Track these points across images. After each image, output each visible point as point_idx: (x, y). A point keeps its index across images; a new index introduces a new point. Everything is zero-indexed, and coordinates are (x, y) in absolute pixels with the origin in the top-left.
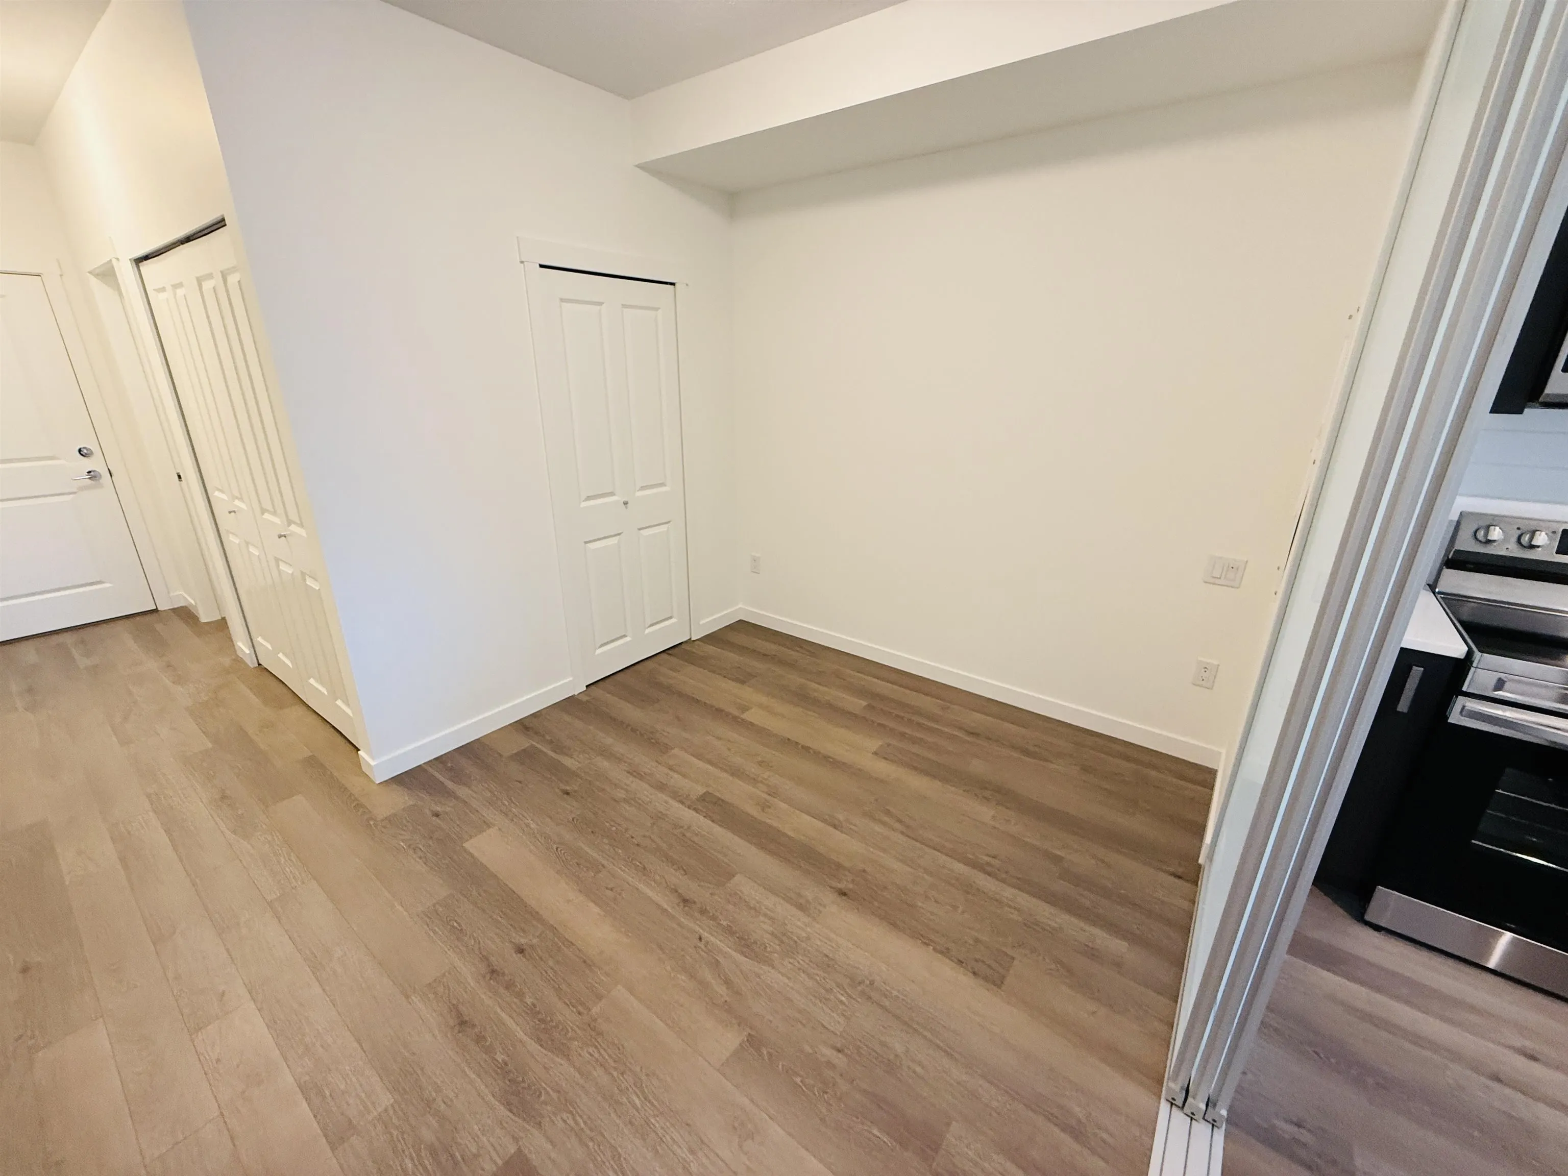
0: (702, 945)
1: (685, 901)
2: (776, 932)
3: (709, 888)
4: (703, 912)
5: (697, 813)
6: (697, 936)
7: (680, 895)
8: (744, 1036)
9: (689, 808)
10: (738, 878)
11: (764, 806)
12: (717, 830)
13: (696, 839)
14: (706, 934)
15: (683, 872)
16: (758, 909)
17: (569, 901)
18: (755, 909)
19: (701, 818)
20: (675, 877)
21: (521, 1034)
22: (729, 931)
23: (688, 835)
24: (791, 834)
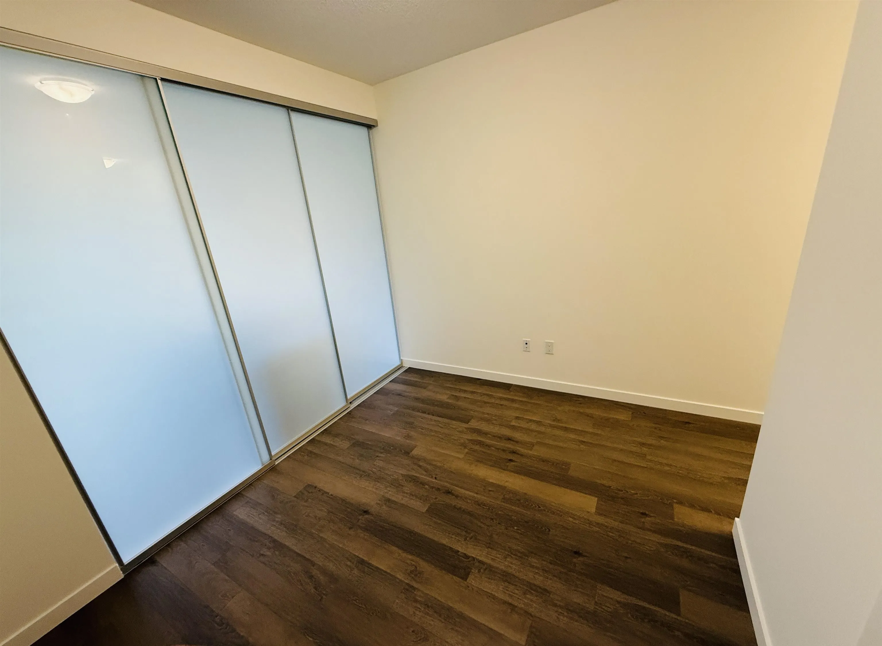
0: (434, 476)
1: (449, 493)
2: (402, 487)
3: (439, 501)
4: (438, 489)
5: (465, 554)
6: (437, 479)
7: (453, 494)
8: (411, 454)
9: (474, 559)
10: (424, 510)
11: (415, 573)
12: (445, 541)
13: (458, 531)
14: (434, 480)
15: (456, 507)
16: (411, 496)
17: (507, 482)
18: (413, 495)
19: (461, 550)
20: (459, 503)
21: (487, 441)
22: (423, 484)
23: (464, 533)
24: (394, 548)
